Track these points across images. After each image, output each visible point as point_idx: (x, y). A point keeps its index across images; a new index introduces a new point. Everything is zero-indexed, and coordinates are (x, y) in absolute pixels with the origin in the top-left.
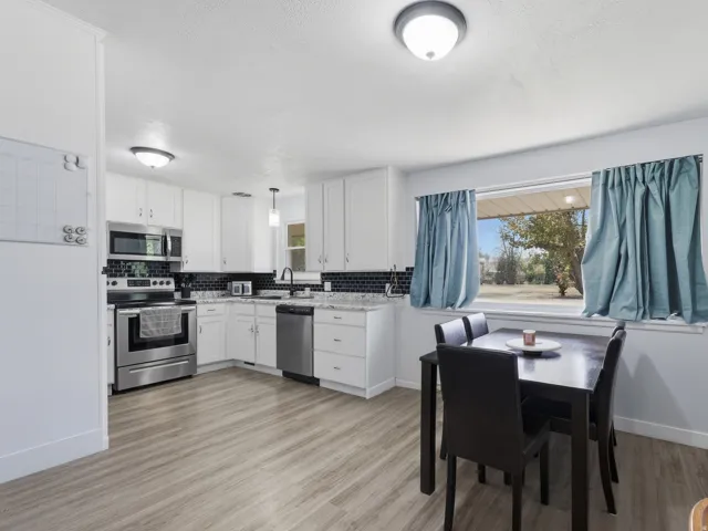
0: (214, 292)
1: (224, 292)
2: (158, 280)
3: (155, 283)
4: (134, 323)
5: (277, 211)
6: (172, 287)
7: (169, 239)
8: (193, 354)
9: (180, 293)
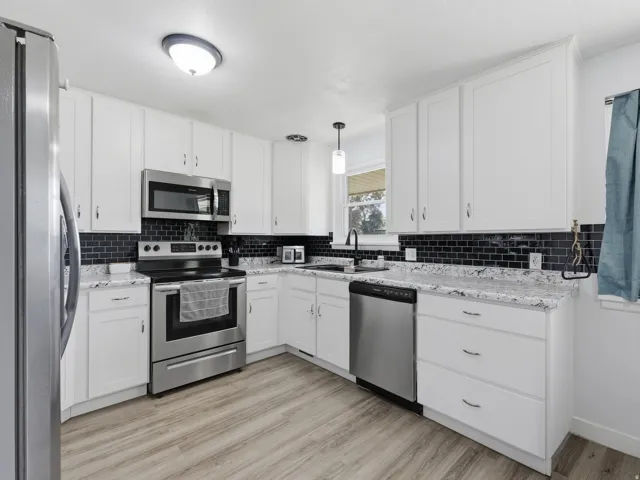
0: (264, 259)
1: (273, 259)
2: (204, 244)
3: (201, 248)
4: (173, 302)
5: (343, 153)
6: (219, 253)
7: (216, 194)
8: (243, 341)
9: (227, 260)
